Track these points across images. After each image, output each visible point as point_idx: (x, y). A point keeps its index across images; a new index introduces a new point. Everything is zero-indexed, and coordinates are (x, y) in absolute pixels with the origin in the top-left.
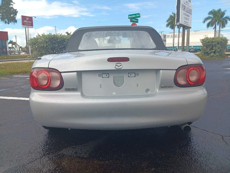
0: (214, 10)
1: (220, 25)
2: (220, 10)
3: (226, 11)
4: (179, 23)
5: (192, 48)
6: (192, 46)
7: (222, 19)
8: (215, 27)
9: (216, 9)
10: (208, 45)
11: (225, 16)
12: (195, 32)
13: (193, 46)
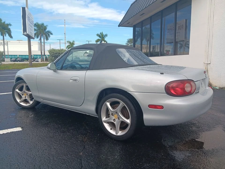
0: (37, 23)
1: (44, 37)
2: (43, 24)
3: (47, 26)
4: (26, 33)
5: (18, 57)
6: (17, 55)
7: (45, 32)
8: (41, 39)
9: (40, 23)
10: (56, 56)
11: (47, 30)
12: (18, 41)
13: (19, 55)
